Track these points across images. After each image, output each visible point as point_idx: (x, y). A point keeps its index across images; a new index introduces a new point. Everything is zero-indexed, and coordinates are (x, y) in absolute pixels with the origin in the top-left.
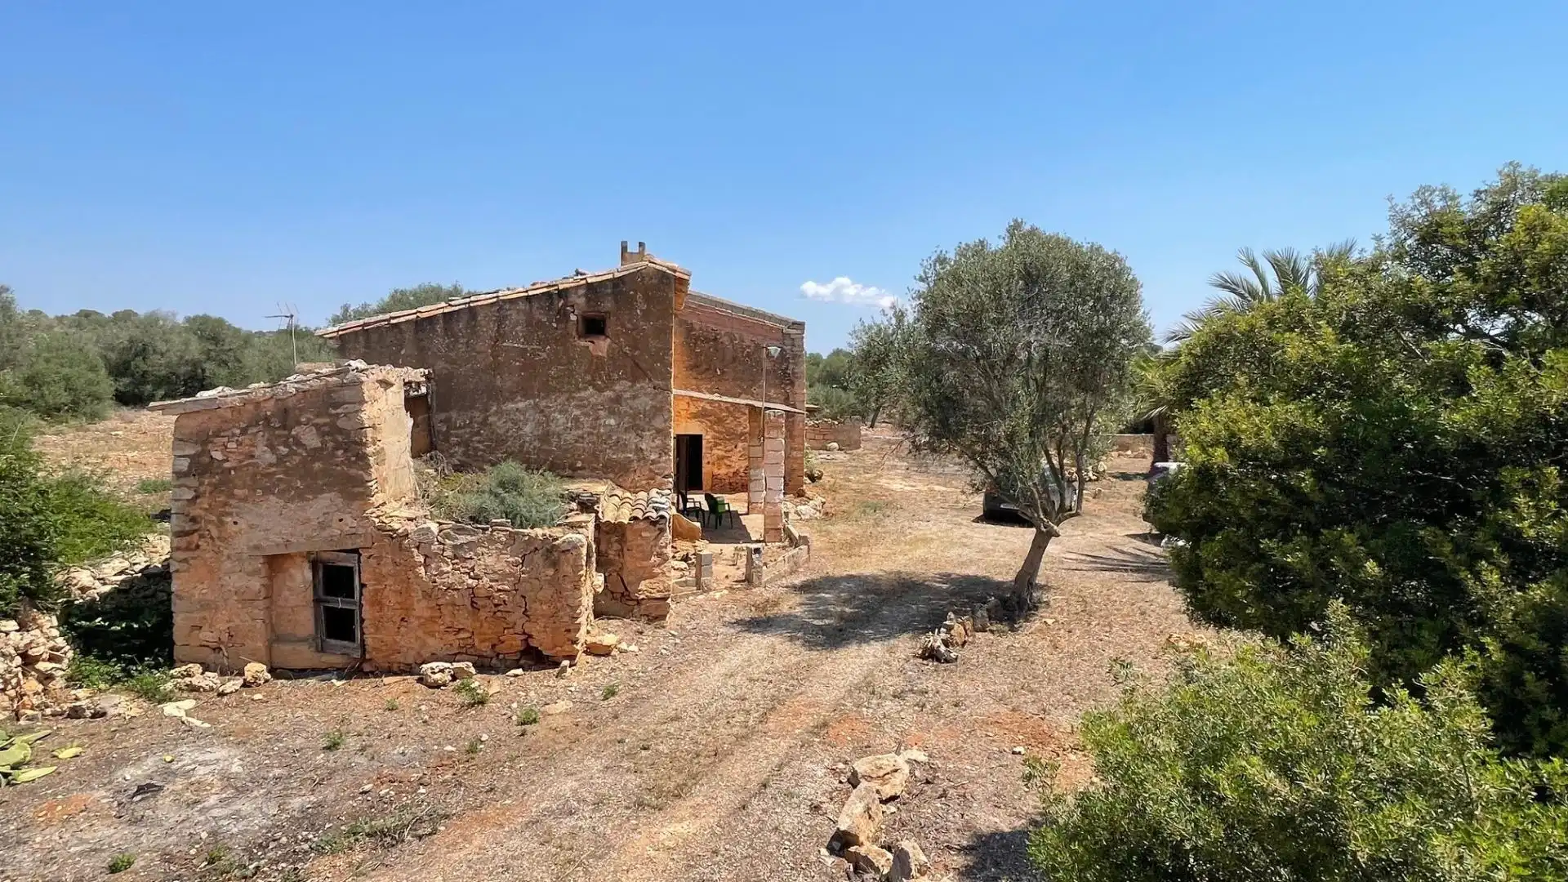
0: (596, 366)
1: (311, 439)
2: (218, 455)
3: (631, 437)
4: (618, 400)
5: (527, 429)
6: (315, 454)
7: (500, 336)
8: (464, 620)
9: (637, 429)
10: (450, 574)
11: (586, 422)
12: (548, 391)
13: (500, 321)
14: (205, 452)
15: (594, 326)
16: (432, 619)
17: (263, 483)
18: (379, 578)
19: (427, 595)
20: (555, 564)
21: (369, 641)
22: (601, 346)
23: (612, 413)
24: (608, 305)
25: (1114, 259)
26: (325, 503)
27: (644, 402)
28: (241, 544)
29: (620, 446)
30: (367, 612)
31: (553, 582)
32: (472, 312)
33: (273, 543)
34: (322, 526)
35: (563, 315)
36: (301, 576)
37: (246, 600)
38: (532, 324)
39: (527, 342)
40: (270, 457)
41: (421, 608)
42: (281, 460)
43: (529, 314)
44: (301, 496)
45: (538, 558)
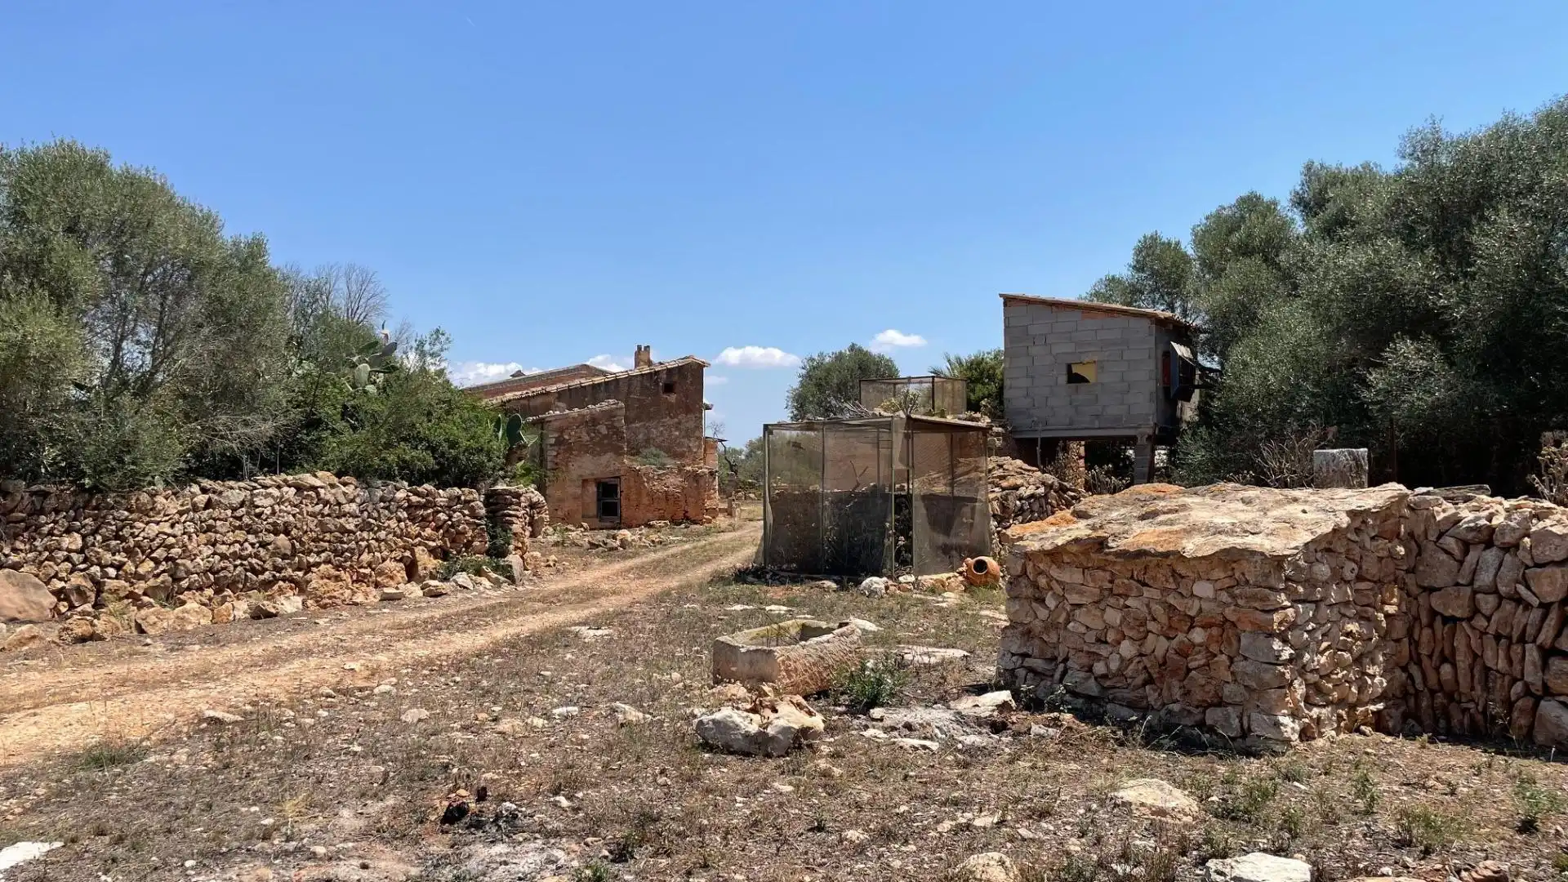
0: (670, 407)
1: (604, 430)
2: (566, 437)
3: (686, 441)
4: (679, 423)
5: (641, 436)
6: (605, 437)
7: (629, 393)
8: (663, 505)
9: (688, 437)
10: (657, 486)
11: (666, 434)
12: (650, 419)
13: (629, 386)
14: (562, 436)
15: (669, 388)
16: (649, 505)
17: (585, 449)
18: (629, 488)
19: (648, 495)
20: (697, 481)
21: (624, 515)
22: (672, 398)
23: (677, 429)
24: (676, 378)
25: (889, 360)
26: (609, 456)
27: (691, 424)
28: (575, 477)
29: (680, 445)
30: (624, 502)
31: (697, 488)
32: (617, 381)
33: (586, 473)
34: (607, 466)
35: (657, 384)
36: (592, 489)
37: (575, 498)
38: (643, 387)
39: (641, 394)
40: (588, 438)
41: (645, 500)
42: (592, 438)
43: (642, 382)
44: (599, 454)
45: (691, 480)
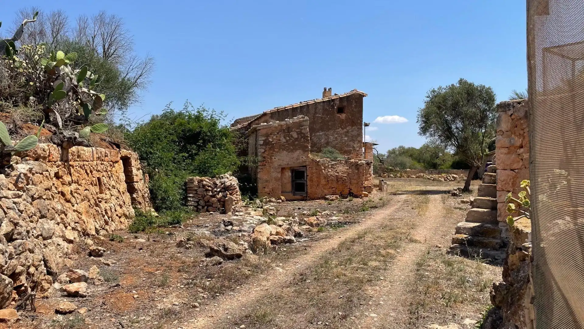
0: (342, 122)
1: (295, 135)
2: (271, 140)
3: (351, 143)
4: (348, 132)
5: (323, 141)
6: (296, 139)
7: (316, 113)
8: (335, 185)
9: (353, 141)
10: (331, 172)
11: (339, 139)
12: (329, 129)
13: (316, 108)
14: (267, 139)
15: (341, 110)
16: (326, 185)
17: (282, 147)
18: (312, 173)
19: (325, 178)
20: (358, 169)
21: (309, 191)
22: (343, 116)
23: (346, 136)
24: (345, 104)
26: (298, 152)
27: (355, 133)
28: (276, 165)
29: (348, 146)
30: (309, 183)
31: (358, 174)
32: (308, 106)
33: (284, 163)
34: (297, 159)
35: (333, 107)
36: (288, 174)
37: (277, 179)
38: (325, 110)
39: (323, 114)
40: (284, 140)
41: (323, 182)
42: (287, 141)
43: (324, 106)
44: (292, 151)
45: (353, 167)
